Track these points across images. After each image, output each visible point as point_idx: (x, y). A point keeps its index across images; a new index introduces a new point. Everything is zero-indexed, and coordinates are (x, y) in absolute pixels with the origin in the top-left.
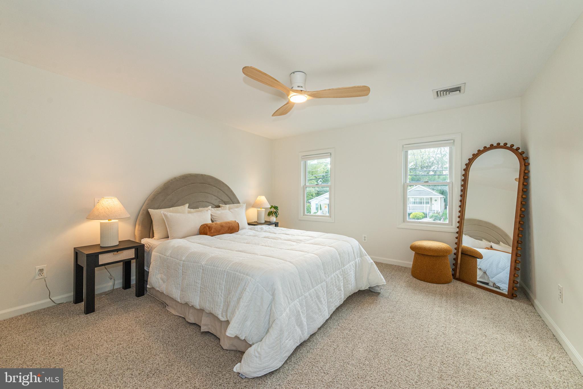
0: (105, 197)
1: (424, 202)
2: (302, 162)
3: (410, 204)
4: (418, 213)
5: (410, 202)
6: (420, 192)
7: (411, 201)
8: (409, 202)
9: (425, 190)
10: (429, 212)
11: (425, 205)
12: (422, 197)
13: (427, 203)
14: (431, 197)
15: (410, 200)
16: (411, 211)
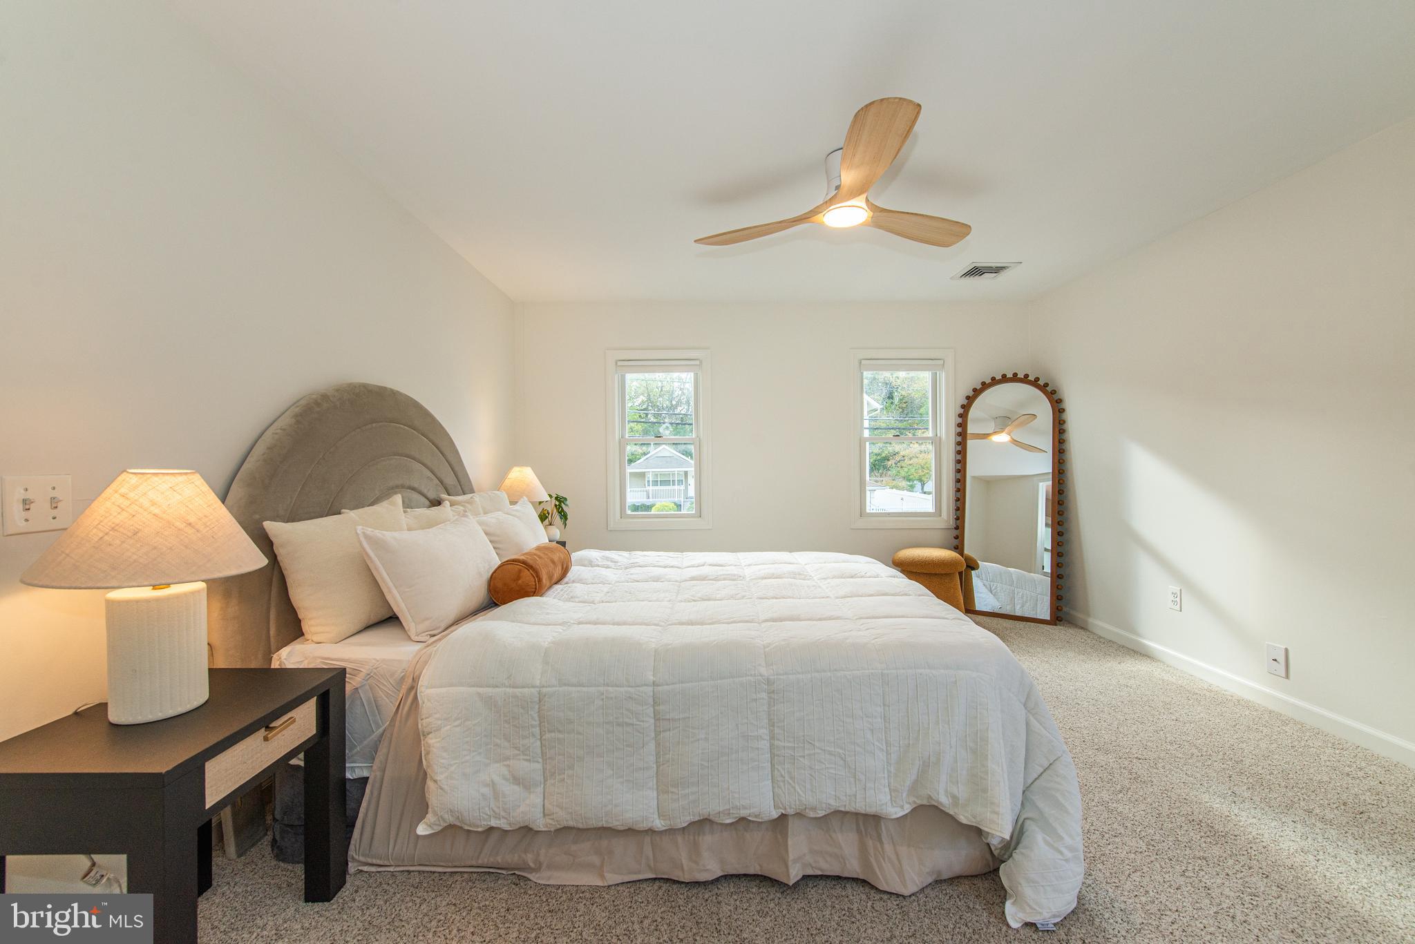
0: (130, 471)
1: (673, 481)
2: (616, 376)
3: (649, 485)
4: (667, 504)
5: (648, 481)
6: (667, 460)
7: (651, 480)
8: (646, 482)
9: (675, 456)
10: (684, 501)
11: (676, 487)
12: (670, 470)
13: (680, 482)
14: (686, 469)
15: (649, 478)
16: (651, 500)
